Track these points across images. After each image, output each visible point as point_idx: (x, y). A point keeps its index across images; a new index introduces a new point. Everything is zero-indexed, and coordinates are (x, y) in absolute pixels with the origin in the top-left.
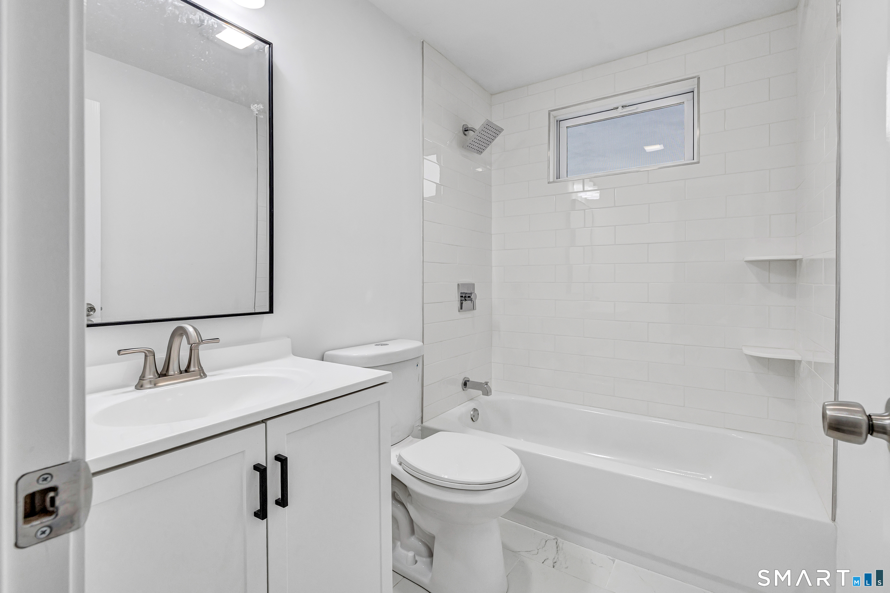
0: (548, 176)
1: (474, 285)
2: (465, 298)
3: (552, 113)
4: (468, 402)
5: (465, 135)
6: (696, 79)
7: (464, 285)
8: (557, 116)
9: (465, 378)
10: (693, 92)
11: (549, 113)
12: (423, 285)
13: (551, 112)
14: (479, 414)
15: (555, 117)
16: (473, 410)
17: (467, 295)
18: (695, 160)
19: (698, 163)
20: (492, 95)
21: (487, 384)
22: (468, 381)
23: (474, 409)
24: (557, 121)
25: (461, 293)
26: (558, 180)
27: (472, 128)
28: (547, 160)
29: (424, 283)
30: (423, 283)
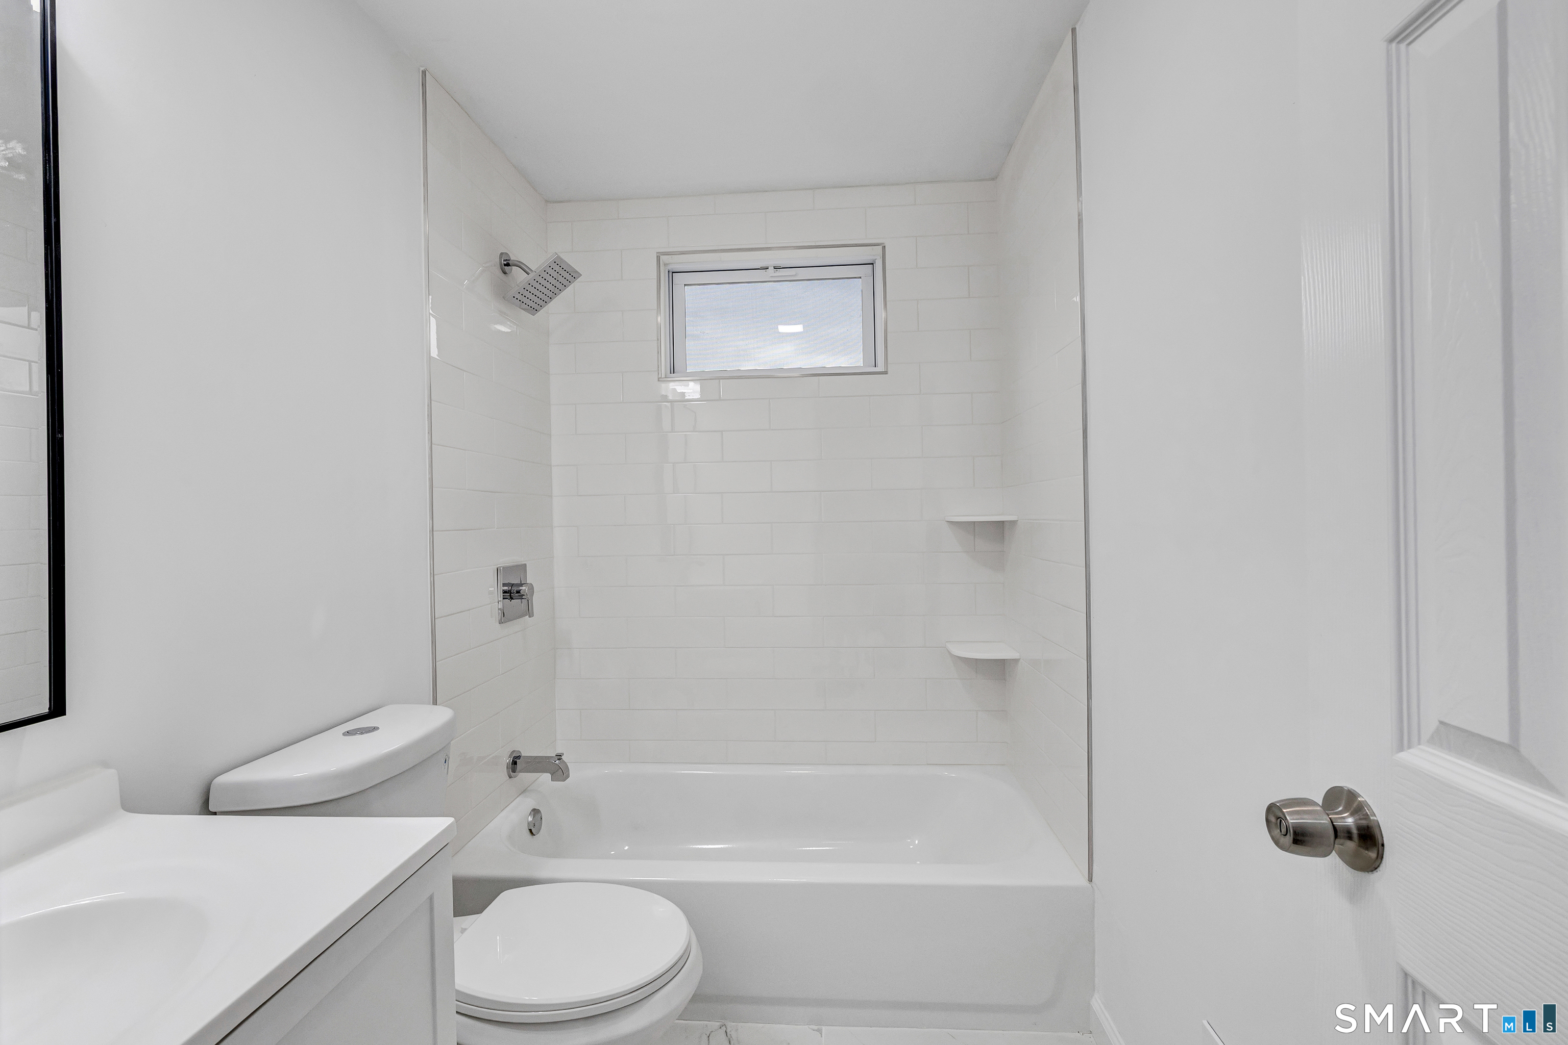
0: (658, 368)
1: (525, 565)
2: (510, 595)
3: (664, 258)
4: (518, 799)
5: (505, 273)
6: (880, 247)
7: (508, 570)
8: (670, 264)
9: (514, 751)
10: (873, 264)
11: (657, 256)
12: (432, 580)
13: (661, 257)
14: (543, 819)
15: (665, 265)
16: (532, 813)
17: (515, 589)
18: (880, 368)
19: (886, 373)
20: (547, 201)
21: (559, 757)
22: (519, 757)
23: (534, 810)
24: (669, 272)
25: (504, 585)
26: (672, 375)
27: (519, 262)
28: (656, 339)
29: (435, 576)
30: (433, 575)
